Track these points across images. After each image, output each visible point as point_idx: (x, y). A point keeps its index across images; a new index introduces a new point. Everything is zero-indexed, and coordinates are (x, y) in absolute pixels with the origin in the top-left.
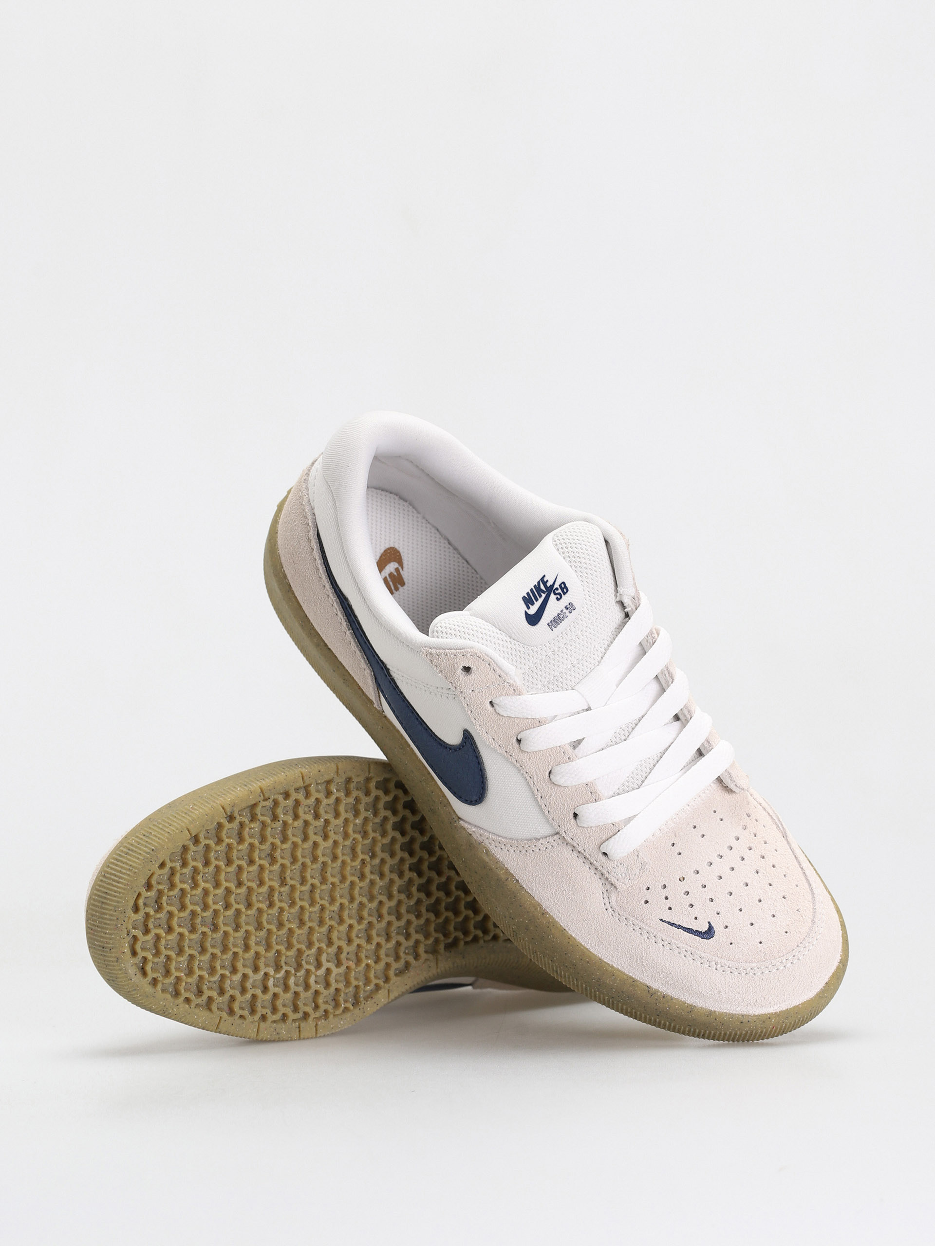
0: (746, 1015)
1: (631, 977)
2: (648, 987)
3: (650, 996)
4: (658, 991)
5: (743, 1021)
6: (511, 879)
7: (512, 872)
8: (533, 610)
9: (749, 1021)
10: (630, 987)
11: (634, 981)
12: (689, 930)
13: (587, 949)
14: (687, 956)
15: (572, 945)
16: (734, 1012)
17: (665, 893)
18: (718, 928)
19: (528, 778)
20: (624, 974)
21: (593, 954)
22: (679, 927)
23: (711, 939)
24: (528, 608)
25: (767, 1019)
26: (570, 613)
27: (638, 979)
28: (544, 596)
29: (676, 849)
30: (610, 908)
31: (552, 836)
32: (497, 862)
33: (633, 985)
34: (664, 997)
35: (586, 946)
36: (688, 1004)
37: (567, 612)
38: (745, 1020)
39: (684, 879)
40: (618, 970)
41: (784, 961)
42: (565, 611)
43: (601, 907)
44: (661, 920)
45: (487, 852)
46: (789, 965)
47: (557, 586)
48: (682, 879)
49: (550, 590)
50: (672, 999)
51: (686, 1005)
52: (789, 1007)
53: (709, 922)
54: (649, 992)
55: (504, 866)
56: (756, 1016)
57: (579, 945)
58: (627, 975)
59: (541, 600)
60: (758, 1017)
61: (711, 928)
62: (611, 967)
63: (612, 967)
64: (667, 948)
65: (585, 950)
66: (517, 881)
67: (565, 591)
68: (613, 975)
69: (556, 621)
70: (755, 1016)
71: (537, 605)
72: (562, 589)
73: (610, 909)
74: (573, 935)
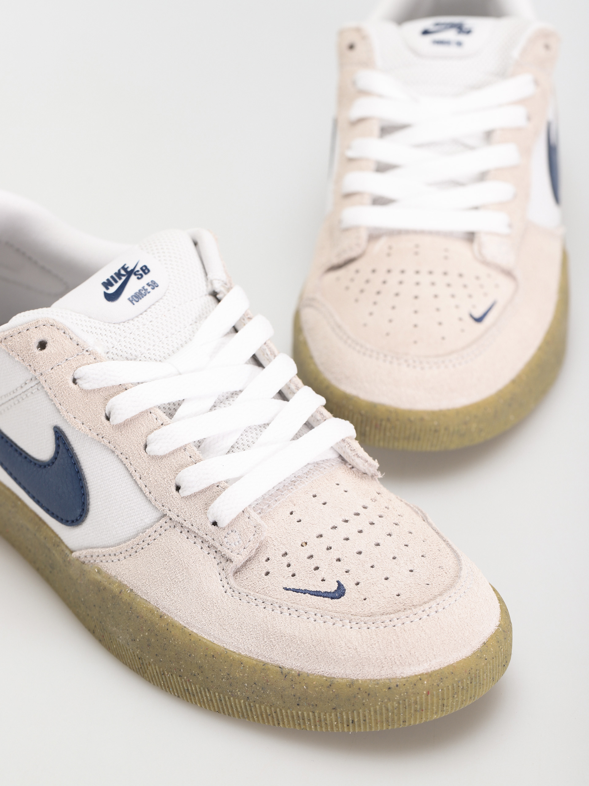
0: (393, 679)
1: (261, 662)
2: (280, 667)
3: (284, 677)
4: (292, 669)
5: (391, 686)
6: (125, 590)
7: (126, 583)
8: (112, 290)
9: (397, 686)
10: (261, 672)
11: (265, 664)
12: (317, 594)
13: (210, 641)
14: (317, 619)
15: (194, 642)
16: (378, 678)
17: (285, 560)
18: (348, 585)
19: (124, 459)
20: (253, 659)
21: (217, 645)
22: (305, 592)
23: (342, 597)
24: (107, 289)
25: (417, 680)
26: (153, 289)
27: (269, 661)
28: (124, 278)
29: (296, 517)
30: (229, 589)
31: (157, 522)
32: (109, 577)
33: (263, 669)
34: (299, 675)
35: (208, 639)
36: (326, 677)
37: (149, 289)
38: (393, 685)
39: (306, 543)
40: (246, 656)
41: (427, 609)
42: (146, 287)
43: (220, 590)
44: (286, 589)
45: (99, 572)
46: (433, 613)
47: (138, 268)
48: (304, 544)
49: (129, 273)
50: (308, 675)
51: (325, 678)
52: (442, 666)
53: (338, 582)
54: (282, 672)
55: (118, 579)
56: (405, 678)
57: (201, 639)
58: (256, 660)
59: (120, 282)
60: (407, 679)
61: (340, 585)
62: (238, 654)
63: (240, 654)
64: (295, 615)
65: (208, 643)
66: (132, 590)
67: (146, 271)
68: (242, 663)
69: (138, 297)
70: (403, 678)
71: (116, 286)
72: (143, 271)
73: (229, 591)
74: (194, 631)
